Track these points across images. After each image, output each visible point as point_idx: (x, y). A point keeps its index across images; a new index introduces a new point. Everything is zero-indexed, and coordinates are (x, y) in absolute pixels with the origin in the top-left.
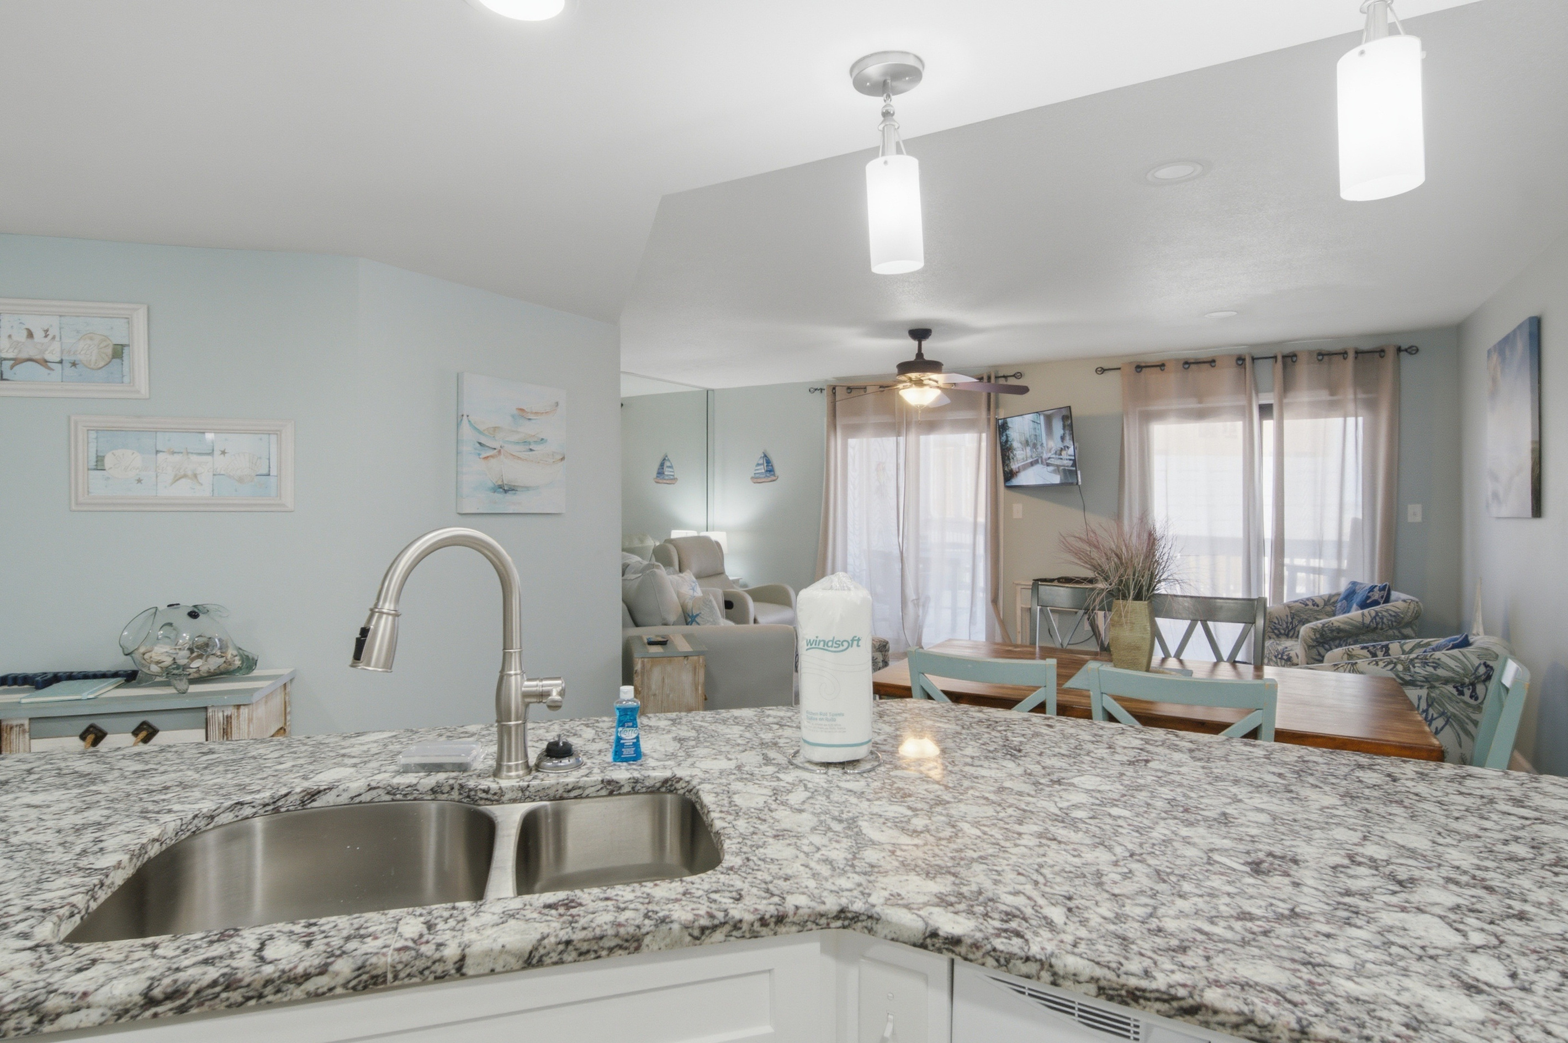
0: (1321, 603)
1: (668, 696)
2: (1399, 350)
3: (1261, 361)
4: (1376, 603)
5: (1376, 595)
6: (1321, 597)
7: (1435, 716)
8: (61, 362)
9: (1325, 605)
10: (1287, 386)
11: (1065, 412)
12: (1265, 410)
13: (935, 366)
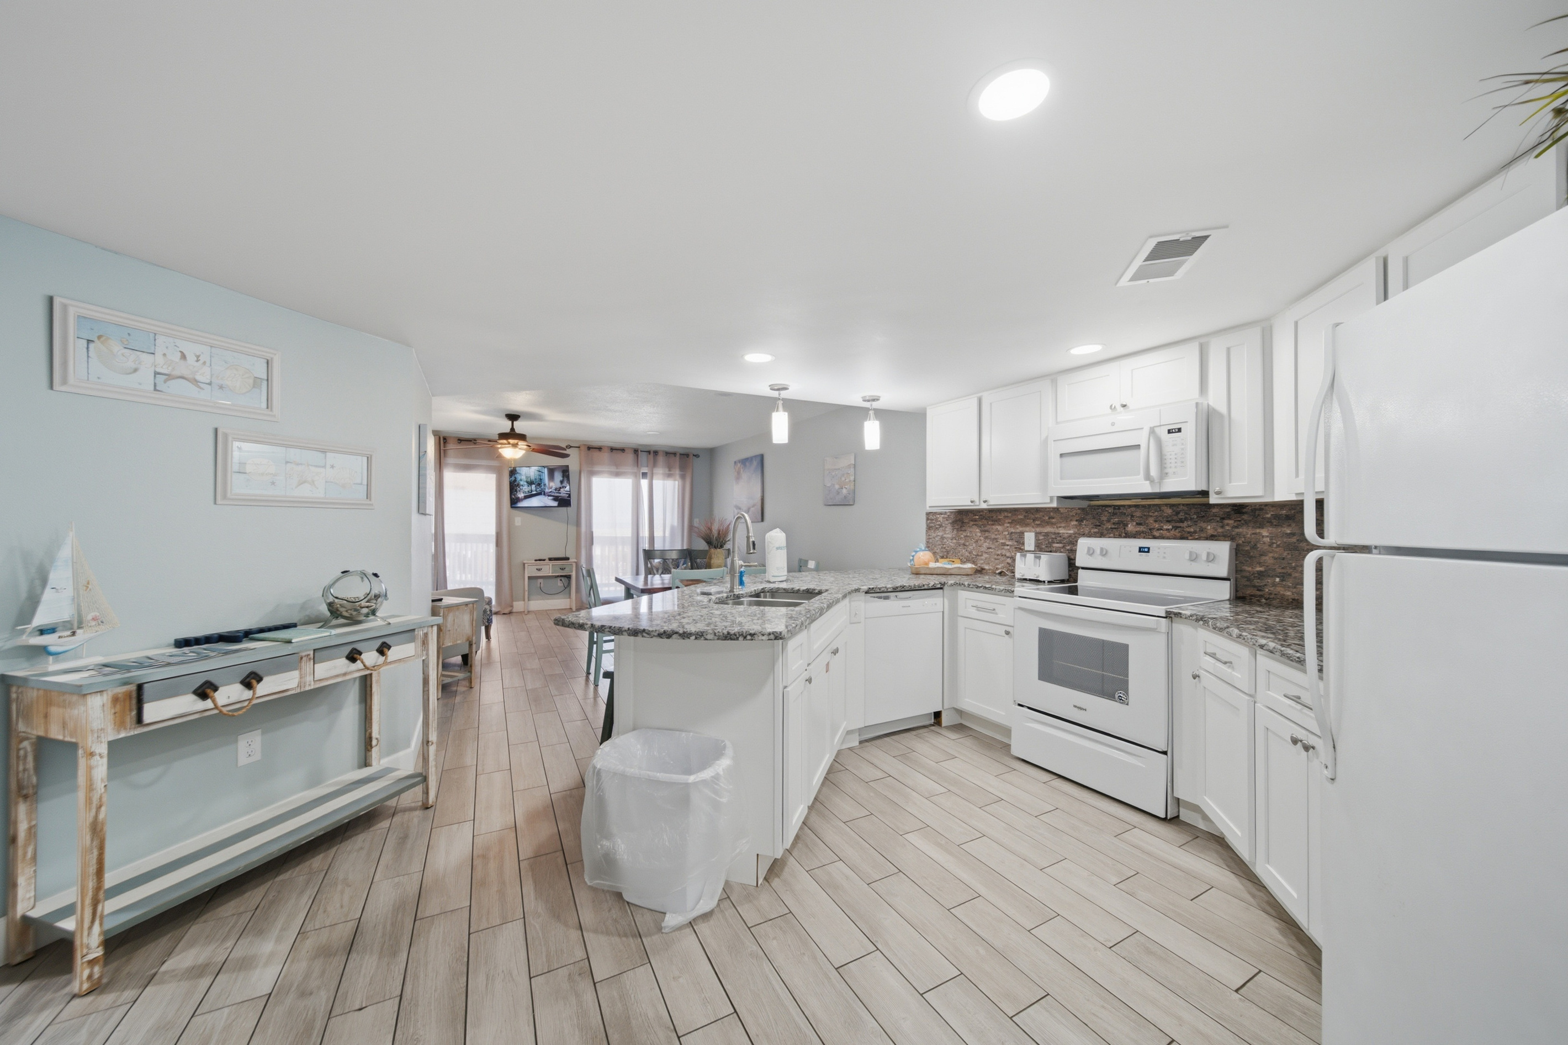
1: (457, 630)
2: (694, 455)
3: (643, 452)
8: (210, 384)
10: (655, 464)
11: (565, 469)
12: (645, 475)
13: (522, 437)
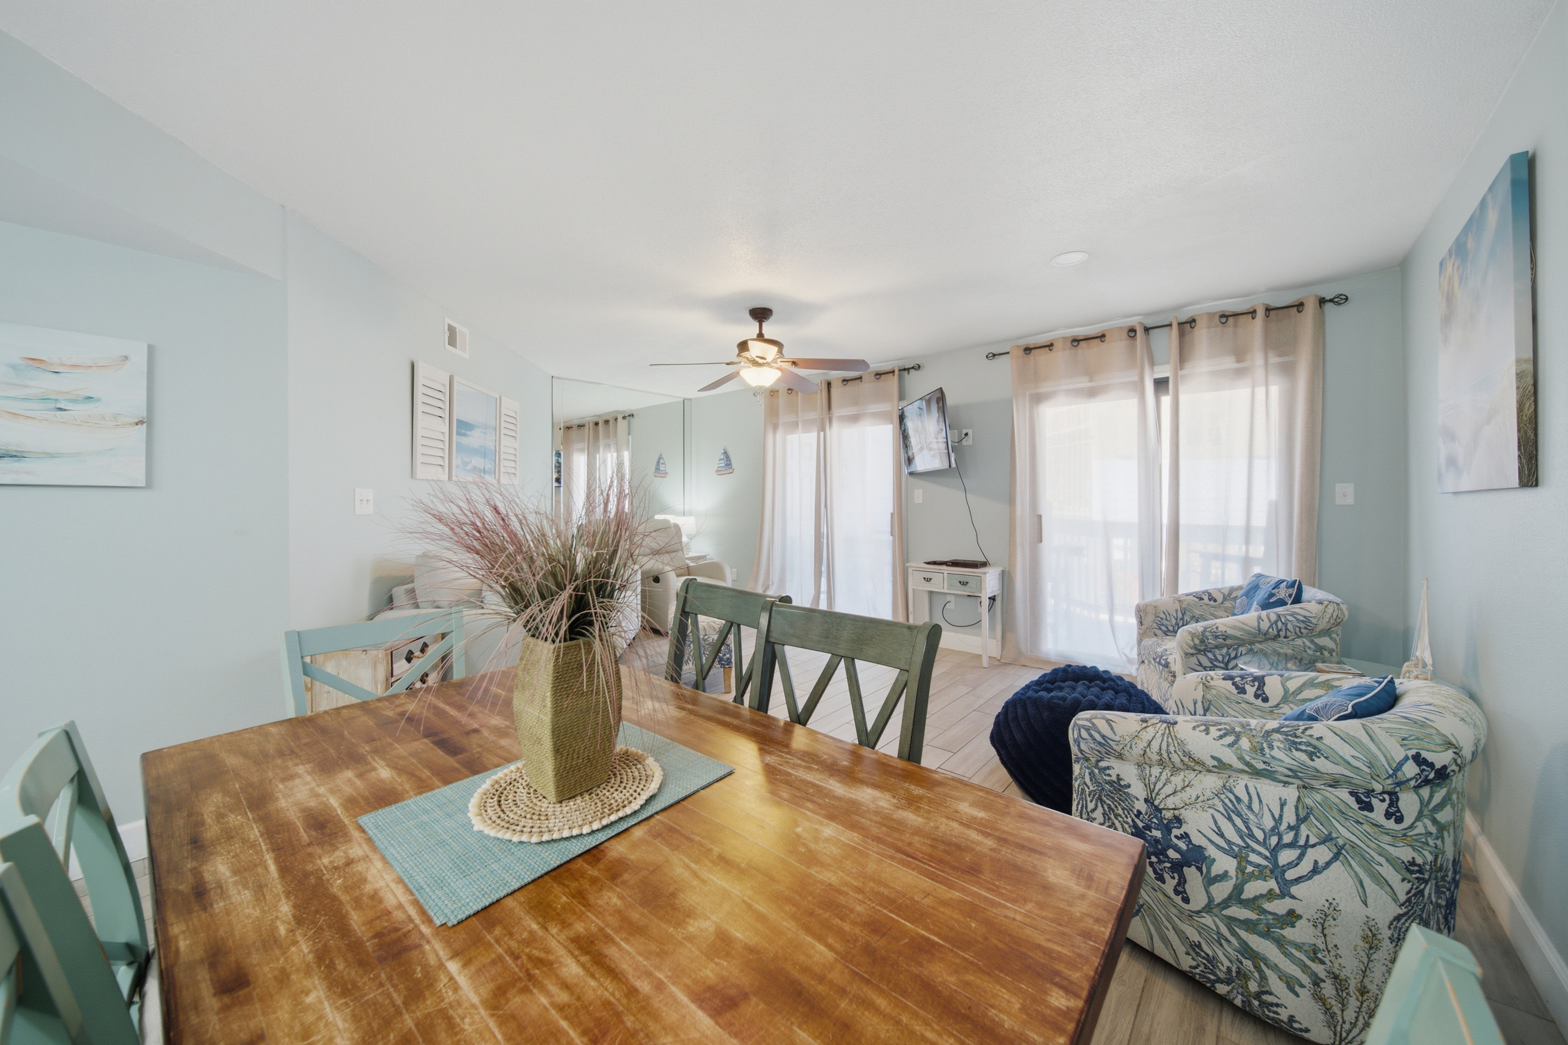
0: (1220, 598)
2: (1322, 301)
3: (1156, 330)
4: (1282, 603)
5: (1282, 593)
6: (1219, 590)
7: (1313, 840)
9: (1225, 599)
10: (1183, 357)
11: (940, 396)
12: (1161, 384)
